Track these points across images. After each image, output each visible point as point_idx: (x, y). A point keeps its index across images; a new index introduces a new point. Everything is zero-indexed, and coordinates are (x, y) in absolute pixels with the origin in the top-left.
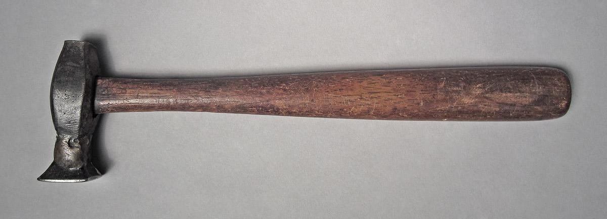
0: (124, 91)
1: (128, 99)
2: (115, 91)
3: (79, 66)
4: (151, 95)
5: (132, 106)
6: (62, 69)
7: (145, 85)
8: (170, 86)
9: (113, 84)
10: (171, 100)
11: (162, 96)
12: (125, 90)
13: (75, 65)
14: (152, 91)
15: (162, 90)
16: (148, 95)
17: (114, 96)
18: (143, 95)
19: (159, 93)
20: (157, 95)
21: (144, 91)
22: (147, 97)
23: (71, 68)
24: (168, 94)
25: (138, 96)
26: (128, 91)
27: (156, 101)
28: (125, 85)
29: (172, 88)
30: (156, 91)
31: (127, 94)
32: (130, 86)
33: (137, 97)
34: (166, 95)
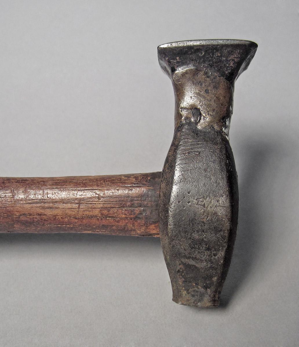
0: (105, 212)
1: (95, 197)
2: (122, 213)
3: (183, 260)
4: (56, 205)
5: (91, 186)
6: (215, 255)
7: (69, 223)
8: (27, 222)
9: (126, 225)
10: (22, 196)
11: (37, 203)
12: (102, 214)
13: (192, 262)
14: (55, 212)
15: (40, 215)
16: (61, 206)
17: (121, 202)
18: (69, 206)
19: (43, 208)
20: (46, 205)
21: (69, 212)
22: (63, 201)
23: (198, 257)
24: (28, 206)
25: (79, 204)
26: (96, 212)
27: (47, 194)
28: (104, 222)
29: (23, 218)
30: (49, 212)
31: (100, 206)
32: (94, 221)
33: (80, 201)
34: (31, 205)
